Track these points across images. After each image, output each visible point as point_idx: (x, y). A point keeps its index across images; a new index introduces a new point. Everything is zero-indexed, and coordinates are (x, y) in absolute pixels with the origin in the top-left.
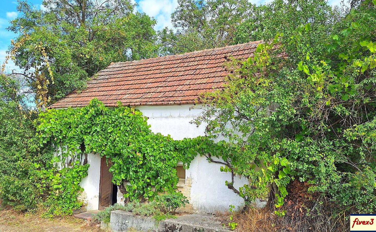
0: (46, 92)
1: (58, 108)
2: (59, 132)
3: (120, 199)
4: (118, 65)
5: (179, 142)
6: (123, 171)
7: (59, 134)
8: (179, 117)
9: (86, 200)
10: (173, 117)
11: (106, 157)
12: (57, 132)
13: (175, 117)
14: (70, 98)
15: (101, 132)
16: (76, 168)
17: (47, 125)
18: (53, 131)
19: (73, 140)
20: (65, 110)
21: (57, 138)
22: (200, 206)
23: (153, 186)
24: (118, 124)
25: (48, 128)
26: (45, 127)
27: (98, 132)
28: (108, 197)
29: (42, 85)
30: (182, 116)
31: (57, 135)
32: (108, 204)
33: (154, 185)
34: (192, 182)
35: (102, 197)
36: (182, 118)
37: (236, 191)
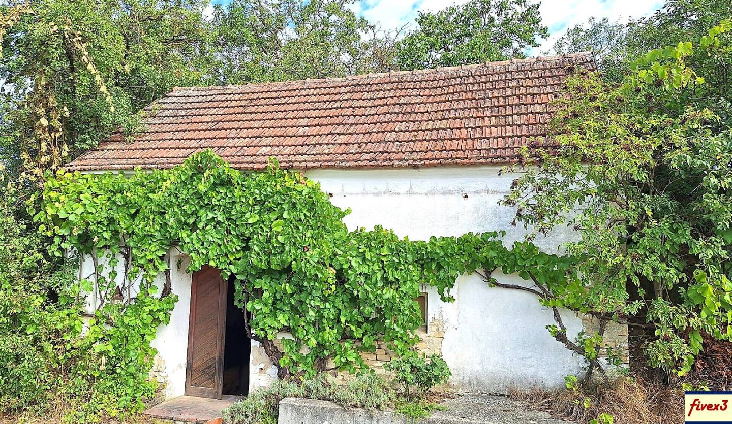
0: (58, 135)
1: (90, 170)
2: (105, 223)
3: (258, 370)
4: (191, 92)
5: (423, 245)
6: (281, 310)
7: (104, 229)
8: (410, 192)
9: (163, 374)
10: (395, 193)
11: (238, 277)
12: (100, 223)
13: (398, 194)
14: (108, 150)
15: (226, 223)
16: (149, 305)
17: (74, 206)
18: (90, 219)
19: (150, 242)
20: (113, 174)
21: (98, 237)
22: (466, 379)
23: (358, 338)
24: (273, 205)
25: (76, 215)
26: (70, 212)
27: (219, 223)
28: (211, 366)
29: (49, 119)
30: (416, 190)
31: (99, 230)
32: (210, 381)
33: (360, 336)
34: (445, 327)
35: (195, 365)
36: (415, 196)
37: (570, 346)
